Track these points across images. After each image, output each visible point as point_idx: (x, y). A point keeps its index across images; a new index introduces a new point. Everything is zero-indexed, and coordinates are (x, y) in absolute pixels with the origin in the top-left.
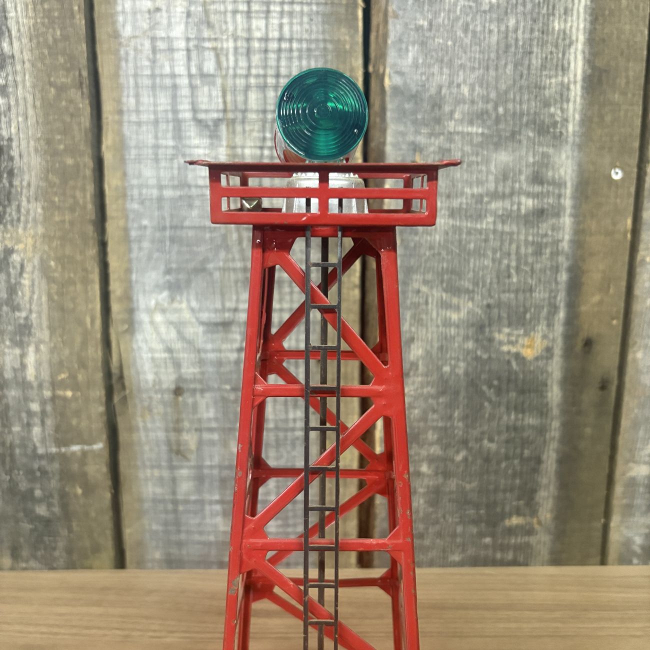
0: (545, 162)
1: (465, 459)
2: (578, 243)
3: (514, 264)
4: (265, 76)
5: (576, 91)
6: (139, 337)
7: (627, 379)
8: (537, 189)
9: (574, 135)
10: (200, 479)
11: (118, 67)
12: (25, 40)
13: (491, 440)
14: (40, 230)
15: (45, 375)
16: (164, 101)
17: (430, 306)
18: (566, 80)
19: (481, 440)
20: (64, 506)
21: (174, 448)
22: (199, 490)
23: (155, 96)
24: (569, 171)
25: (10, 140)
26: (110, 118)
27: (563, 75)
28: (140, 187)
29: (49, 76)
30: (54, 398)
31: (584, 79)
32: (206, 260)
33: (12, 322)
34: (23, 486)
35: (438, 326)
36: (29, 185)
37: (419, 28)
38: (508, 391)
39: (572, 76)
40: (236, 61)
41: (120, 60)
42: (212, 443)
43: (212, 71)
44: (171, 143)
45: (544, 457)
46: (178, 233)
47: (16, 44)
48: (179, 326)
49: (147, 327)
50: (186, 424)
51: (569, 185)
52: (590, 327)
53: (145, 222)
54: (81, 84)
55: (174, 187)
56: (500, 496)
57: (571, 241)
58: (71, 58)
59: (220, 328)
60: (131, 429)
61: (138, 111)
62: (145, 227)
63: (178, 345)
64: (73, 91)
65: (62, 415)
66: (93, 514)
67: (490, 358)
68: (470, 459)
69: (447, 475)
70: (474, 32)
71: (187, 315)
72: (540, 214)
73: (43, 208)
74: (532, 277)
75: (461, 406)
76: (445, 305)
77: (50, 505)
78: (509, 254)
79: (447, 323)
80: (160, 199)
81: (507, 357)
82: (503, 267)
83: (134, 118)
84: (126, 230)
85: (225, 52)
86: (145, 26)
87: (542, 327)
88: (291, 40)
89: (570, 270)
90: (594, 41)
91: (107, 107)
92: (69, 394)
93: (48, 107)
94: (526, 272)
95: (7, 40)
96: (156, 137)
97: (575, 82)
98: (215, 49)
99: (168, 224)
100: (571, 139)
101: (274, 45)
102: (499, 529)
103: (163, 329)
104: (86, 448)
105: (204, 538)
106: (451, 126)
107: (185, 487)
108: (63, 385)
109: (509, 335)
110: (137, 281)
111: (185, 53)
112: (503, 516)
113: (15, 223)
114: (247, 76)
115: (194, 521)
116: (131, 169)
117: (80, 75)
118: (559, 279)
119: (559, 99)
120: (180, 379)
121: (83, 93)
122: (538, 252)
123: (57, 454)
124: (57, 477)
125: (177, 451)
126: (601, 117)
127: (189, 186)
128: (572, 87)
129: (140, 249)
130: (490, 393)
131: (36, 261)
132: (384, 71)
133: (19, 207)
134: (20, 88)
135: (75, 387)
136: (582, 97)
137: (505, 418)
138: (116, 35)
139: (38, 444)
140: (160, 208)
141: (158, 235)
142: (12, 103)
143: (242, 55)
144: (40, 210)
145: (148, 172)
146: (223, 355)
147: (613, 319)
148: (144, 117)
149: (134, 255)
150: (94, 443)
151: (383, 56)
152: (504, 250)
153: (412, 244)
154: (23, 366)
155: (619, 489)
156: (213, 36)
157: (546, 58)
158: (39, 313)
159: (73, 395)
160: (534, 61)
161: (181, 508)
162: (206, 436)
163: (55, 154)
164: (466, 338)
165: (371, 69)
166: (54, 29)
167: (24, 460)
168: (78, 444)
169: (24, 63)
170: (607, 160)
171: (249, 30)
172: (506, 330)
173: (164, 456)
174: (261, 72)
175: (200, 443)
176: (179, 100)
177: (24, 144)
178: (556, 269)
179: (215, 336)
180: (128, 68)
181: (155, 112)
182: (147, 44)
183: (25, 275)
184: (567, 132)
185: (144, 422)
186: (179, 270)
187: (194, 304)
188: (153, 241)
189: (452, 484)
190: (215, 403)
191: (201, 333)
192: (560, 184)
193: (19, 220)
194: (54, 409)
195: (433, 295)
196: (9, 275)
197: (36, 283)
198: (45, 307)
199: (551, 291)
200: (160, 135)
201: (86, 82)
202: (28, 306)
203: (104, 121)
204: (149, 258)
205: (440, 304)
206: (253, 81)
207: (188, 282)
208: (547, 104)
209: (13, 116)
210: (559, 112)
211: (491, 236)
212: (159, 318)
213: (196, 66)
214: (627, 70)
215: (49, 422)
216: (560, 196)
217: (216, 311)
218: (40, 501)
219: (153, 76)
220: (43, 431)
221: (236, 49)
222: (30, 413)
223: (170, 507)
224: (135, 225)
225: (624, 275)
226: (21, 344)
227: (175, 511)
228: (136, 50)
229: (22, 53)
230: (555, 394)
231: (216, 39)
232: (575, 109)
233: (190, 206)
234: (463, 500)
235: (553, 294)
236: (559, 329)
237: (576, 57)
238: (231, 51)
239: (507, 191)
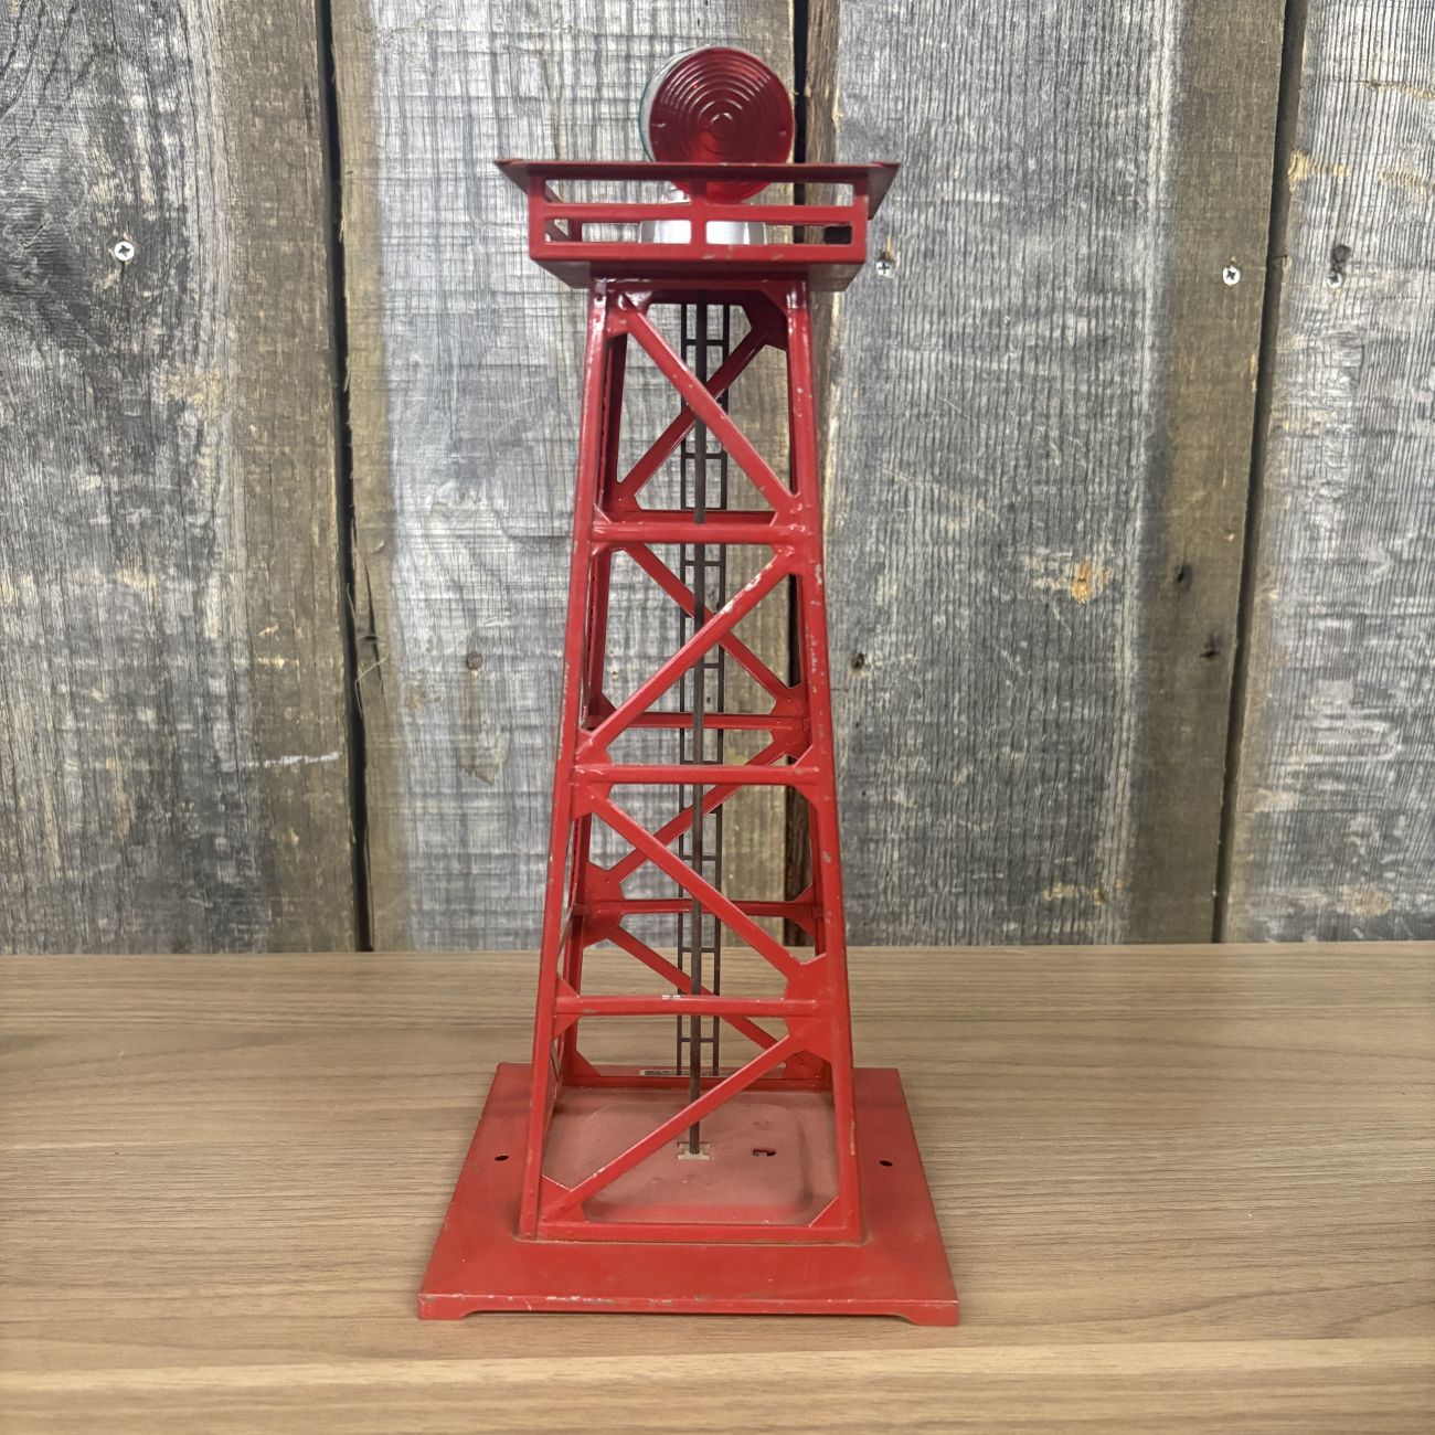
0: (1107, 255)
1: (971, 780)
2: (1165, 397)
3: (1054, 433)
4: (627, 101)
5: (1161, 132)
6: (404, 562)
7: (1253, 637)
8: (1096, 301)
9: (1158, 208)
10: (511, 816)
11: (371, 83)
12: (211, 34)
13: (1015, 747)
14: (233, 369)
15: (239, 628)
16: (451, 144)
17: (911, 509)
18: (1143, 112)
19: (999, 746)
20: (268, 867)
21: (465, 761)
22: (509, 837)
23: (434, 135)
24: (1150, 271)
25: (183, 209)
26: (356, 172)
27: (1138, 103)
28: (408, 294)
29: (253, 98)
30: (252, 669)
31: (1173, 111)
32: (521, 426)
33: (180, 533)
34: (196, 830)
35: (925, 544)
36: (214, 289)
37: (891, 20)
38: (1045, 659)
39: (1153, 105)
40: (577, 74)
41: (374, 70)
42: (532, 752)
43: (534, 93)
44: (463, 218)
45: (1110, 778)
46: (474, 376)
47: (195, 40)
48: (474, 543)
49: (419, 544)
50: (487, 718)
51: (1149, 295)
52: (1188, 545)
53: (416, 357)
54: (308, 110)
55: (468, 295)
56: (1032, 846)
57: (1152, 394)
58: (292, 66)
59: (546, 548)
60: (388, 728)
61: (405, 162)
62: (416, 365)
63: (473, 577)
64: (294, 122)
65: (268, 701)
66: (320, 882)
67: (1014, 599)
68: (980, 779)
69: (938, 808)
70: (986, 27)
71: (489, 524)
72: (1099, 345)
73: (238, 330)
74: (1087, 458)
75: (965, 688)
76: (936, 506)
77: (241, 865)
78: (1048, 416)
79: (940, 538)
80: (443, 316)
81: (1044, 599)
82: (1037, 438)
83: (397, 173)
84: (383, 371)
85: (556, 59)
86: (420, 12)
87: (1103, 547)
88: (671, 39)
89: (1151, 444)
90: (1192, 45)
91: (351, 153)
92: (280, 662)
93: (251, 153)
94: (1077, 448)
95: (179, 31)
96: (437, 209)
97: (1159, 115)
98: (540, 53)
99: (455, 361)
100: (1152, 216)
101: (641, 48)
102: (1032, 907)
103: (446, 550)
104: (308, 760)
105: (517, 924)
106: (947, 191)
107: (484, 832)
108: (269, 646)
109: (1047, 559)
110: (399, 463)
111: (487, 58)
112: (1038, 883)
113: (188, 356)
114: (596, 101)
115: (498, 892)
116: (393, 262)
117: (306, 96)
118: (1134, 462)
119: (1131, 145)
120: (476, 638)
121: (310, 127)
122: (1097, 414)
123: (254, 771)
124: (256, 814)
125: (470, 766)
126: (1204, 176)
127: (494, 293)
128: (1154, 123)
129: (407, 405)
130: (1015, 663)
131: (225, 425)
132: (832, 93)
133: (196, 327)
134: (201, 117)
135: (292, 650)
136: (1171, 140)
137: (1041, 707)
138: (368, 27)
139: (222, 754)
140: (443, 332)
141: (437, 379)
142: (188, 144)
143: (586, 63)
144: (232, 334)
145: (423, 269)
146: (550, 595)
147: (1229, 532)
148: (416, 172)
149: (396, 416)
150: (325, 751)
151: (830, 67)
152: (1039, 409)
153: (880, 397)
154: (199, 613)
155: (1240, 835)
156: (536, 30)
157: (1110, 72)
158: (229, 518)
159: (286, 665)
160: (1088, 79)
161: (475, 870)
162: (522, 739)
163: (262, 234)
164: (973, 565)
165: (808, 92)
166: (261, 14)
167: (197, 783)
168: (294, 753)
169: (208, 73)
170: (1215, 251)
171: (599, 20)
172: (1042, 551)
173: (448, 777)
174: (620, 94)
175: (511, 752)
176: (476, 142)
177: (206, 216)
178: (1128, 442)
179: (536, 561)
180: (386, 86)
181: (436, 164)
182: (422, 42)
183: (204, 450)
184: (1147, 202)
185: (412, 715)
186: (474, 443)
187: (500, 503)
188: (429, 392)
189: (949, 824)
190: (538, 680)
191: (511, 557)
192: (1135, 294)
193: (195, 350)
194: (253, 691)
195: (916, 488)
196: (176, 447)
197: (224, 463)
198: (239, 506)
199: (1120, 482)
200: (443, 203)
201: (317, 107)
202: (208, 504)
203: (345, 177)
204: (423, 422)
205: (928, 504)
206: (605, 109)
207: (491, 464)
208: (1111, 154)
209: (189, 168)
210: (1132, 167)
211: (1017, 384)
212: (438, 528)
213: (506, 81)
214: (1247, 94)
215: (243, 713)
216: (1134, 314)
217: (539, 516)
218: (224, 857)
219: (432, 99)
220: (233, 731)
221: (576, 52)
222: (209, 698)
223: (456, 866)
224: (399, 362)
225: (1248, 453)
226: (195, 574)
227: (467, 875)
228: (402, 52)
229: (205, 56)
230: (1127, 664)
231: (541, 36)
232: (1158, 163)
233: (495, 329)
234: (967, 857)
235: (1124, 488)
236: (1133, 548)
237: (1160, 72)
238: (568, 56)
239: (1043, 304)
